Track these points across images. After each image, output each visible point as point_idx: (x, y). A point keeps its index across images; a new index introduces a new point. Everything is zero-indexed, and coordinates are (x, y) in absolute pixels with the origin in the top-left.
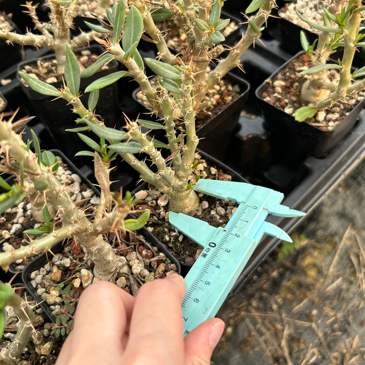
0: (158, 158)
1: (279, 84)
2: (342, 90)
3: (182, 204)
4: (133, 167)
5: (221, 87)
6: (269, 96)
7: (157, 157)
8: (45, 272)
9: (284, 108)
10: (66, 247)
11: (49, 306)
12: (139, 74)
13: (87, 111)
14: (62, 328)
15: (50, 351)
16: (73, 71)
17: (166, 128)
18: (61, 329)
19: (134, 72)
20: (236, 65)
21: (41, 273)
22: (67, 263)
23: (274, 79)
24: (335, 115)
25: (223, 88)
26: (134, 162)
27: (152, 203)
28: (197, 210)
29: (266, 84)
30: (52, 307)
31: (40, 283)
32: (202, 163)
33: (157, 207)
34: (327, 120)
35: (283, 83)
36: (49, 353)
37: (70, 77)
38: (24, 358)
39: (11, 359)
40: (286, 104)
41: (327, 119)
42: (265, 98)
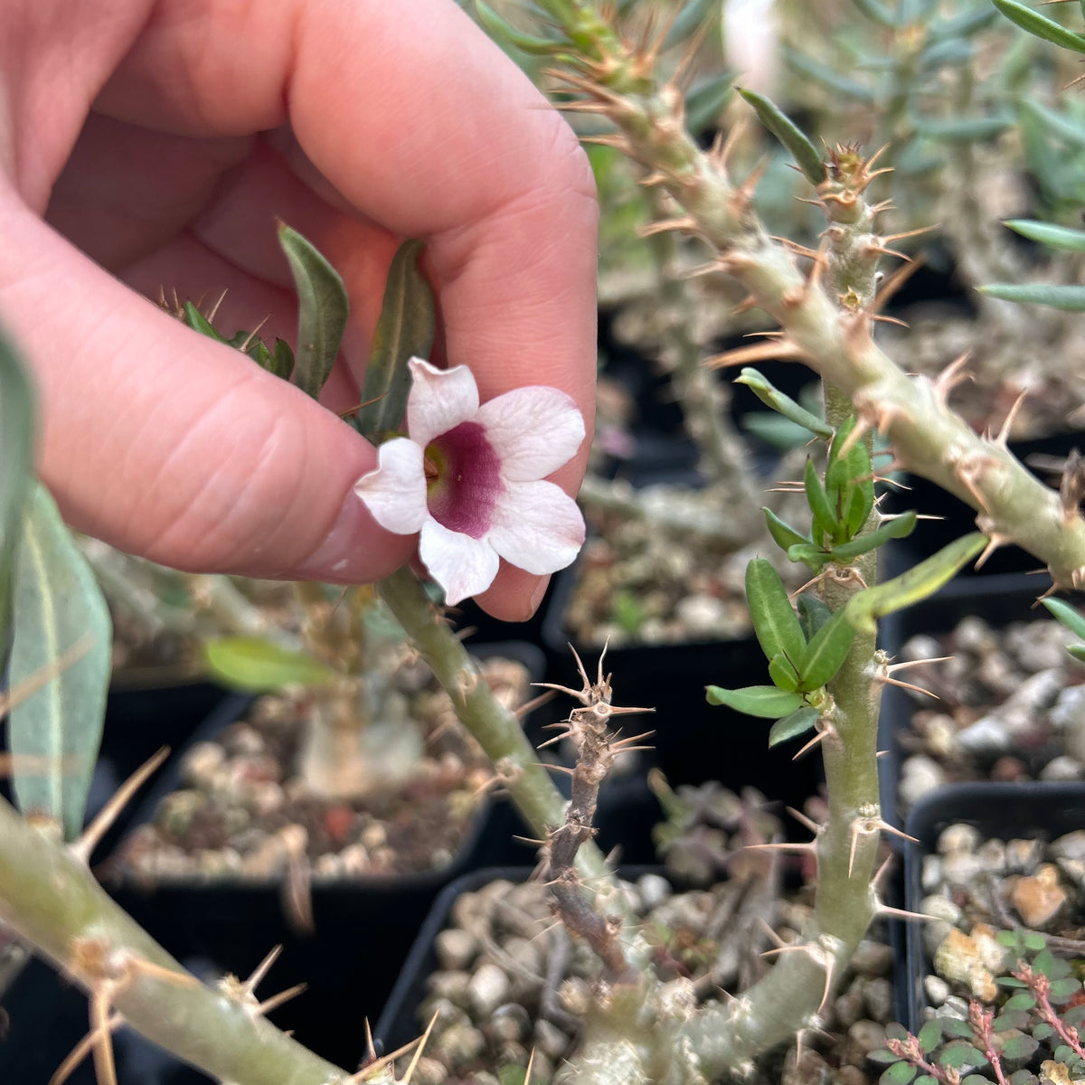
8: (997, 862)
14: (929, 1074)
18: (922, 1072)
21: (982, 854)
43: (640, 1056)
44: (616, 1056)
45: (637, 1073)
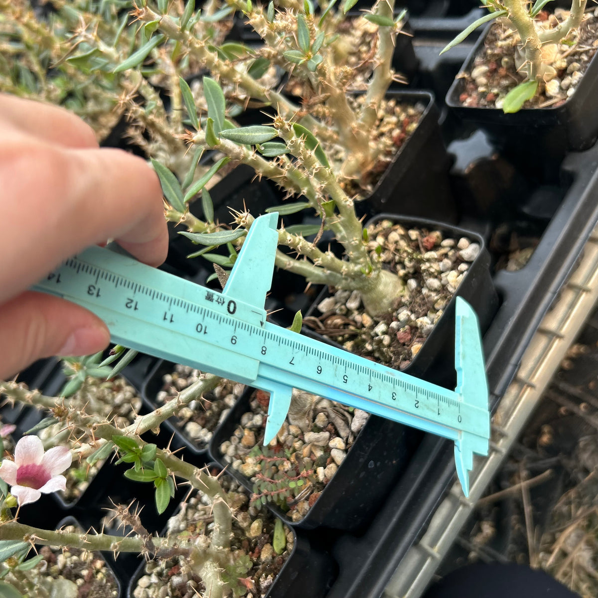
0: (301, 245)
1: (479, 72)
2: (527, 41)
3: (374, 296)
4: (291, 271)
5: (398, 117)
6: (470, 95)
7: (298, 244)
8: (237, 440)
9: (493, 102)
10: (252, 401)
11: (249, 478)
12: (240, 153)
13: (206, 224)
14: (262, 496)
15: (260, 530)
16: (171, 185)
17: (311, 204)
18: (260, 497)
19: (233, 155)
20: (390, 79)
21: (233, 443)
22: (258, 421)
23: (470, 67)
24: (575, 75)
25: (403, 117)
26: (289, 265)
27: (341, 310)
28: (402, 296)
29: (459, 82)
30: (253, 479)
31: (233, 454)
32: (395, 230)
33: (349, 312)
34: (563, 90)
35: (484, 68)
36: (260, 533)
37: (171, 193)
38: (236, 547)
39: (218, 550)
40: (497, 95)
41: (564, 88)
42: (464, 101)
43: (211, 561)
44: (207, 568)
45: (215, 565)
